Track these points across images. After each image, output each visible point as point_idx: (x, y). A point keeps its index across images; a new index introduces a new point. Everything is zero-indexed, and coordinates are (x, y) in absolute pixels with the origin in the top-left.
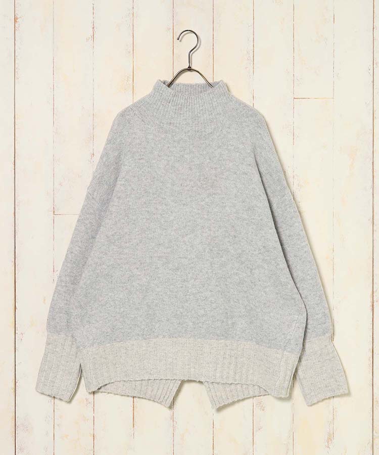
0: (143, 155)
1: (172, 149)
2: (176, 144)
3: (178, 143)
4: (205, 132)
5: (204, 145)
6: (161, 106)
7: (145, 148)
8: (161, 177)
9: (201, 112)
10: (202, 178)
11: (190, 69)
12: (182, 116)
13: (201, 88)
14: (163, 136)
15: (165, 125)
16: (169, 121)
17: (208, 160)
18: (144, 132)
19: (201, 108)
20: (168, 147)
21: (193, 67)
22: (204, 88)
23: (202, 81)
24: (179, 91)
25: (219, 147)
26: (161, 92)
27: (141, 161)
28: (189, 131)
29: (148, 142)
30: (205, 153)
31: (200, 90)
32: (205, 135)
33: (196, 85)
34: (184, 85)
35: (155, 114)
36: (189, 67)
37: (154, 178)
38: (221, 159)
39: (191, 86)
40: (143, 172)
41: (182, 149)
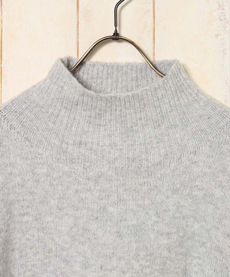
0: (28, 207)
1: (83, 196)
2: (91, 184)
3: (96, 182)
4: (147, 160)
5: (145, 188)
6: (63, 111)
7: (31, 193)
8: (63, 249)
9: (139, 123)
10: (142, 253)
11: (116, 37)
12: (102, 129)
13: (136, 72)
14: (66, 169)
15: (70, 148)
16: (78, 139)
17: (154, 218)
18: (29, 162)
19: (138, 116)
20: (77, 191)
21: (123, 34)
22: (141, 72)
23: (139, 59)
24: (95, 77)
25: (175, 191)
26: (62, 84)
27: (26, 218)
28: (116, 159)
29: (37, 181)
30: (147, 202)
31: (134, 75)
32: (148, 167)
33: (127, 65)
34: (104, 65)
35: (51, 125)
36: (116, 34)
37: (50, 251)
38: (178, 215)
39: (118, 67)
40: (28, 239)
41: (104, 195)
